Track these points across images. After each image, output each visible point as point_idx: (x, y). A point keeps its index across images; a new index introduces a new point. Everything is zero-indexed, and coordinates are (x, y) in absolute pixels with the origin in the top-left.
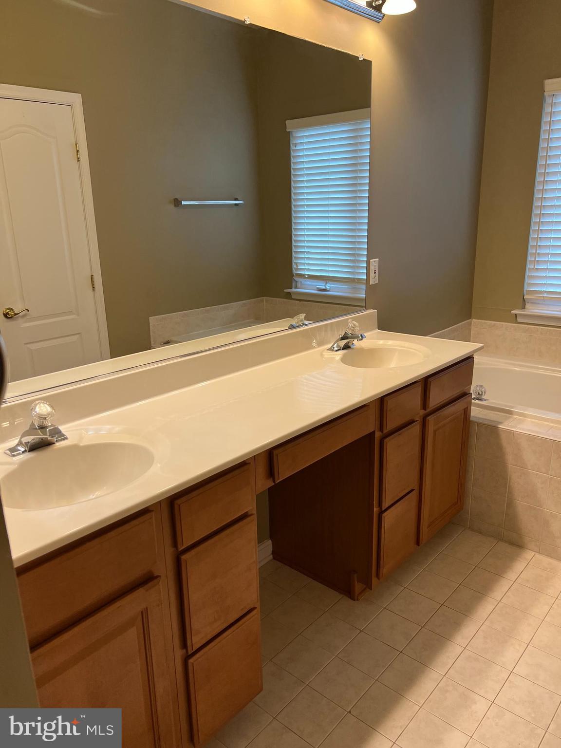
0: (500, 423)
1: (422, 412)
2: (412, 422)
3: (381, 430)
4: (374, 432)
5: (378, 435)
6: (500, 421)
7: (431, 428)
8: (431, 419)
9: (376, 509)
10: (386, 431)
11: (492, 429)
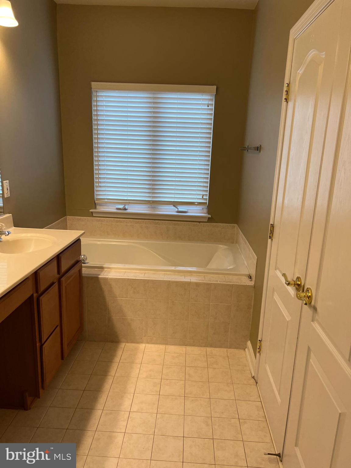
0: (99, 275)
1: (58, 276)
2: (53, 284)
3: (37, 292)
4: (33, 295)
5: (35, 295)
6: (98, 274)
7: (64, 285)
8: (63, 279)
9: (38, 345)
10: (40, 292)
11: (95, 280)
